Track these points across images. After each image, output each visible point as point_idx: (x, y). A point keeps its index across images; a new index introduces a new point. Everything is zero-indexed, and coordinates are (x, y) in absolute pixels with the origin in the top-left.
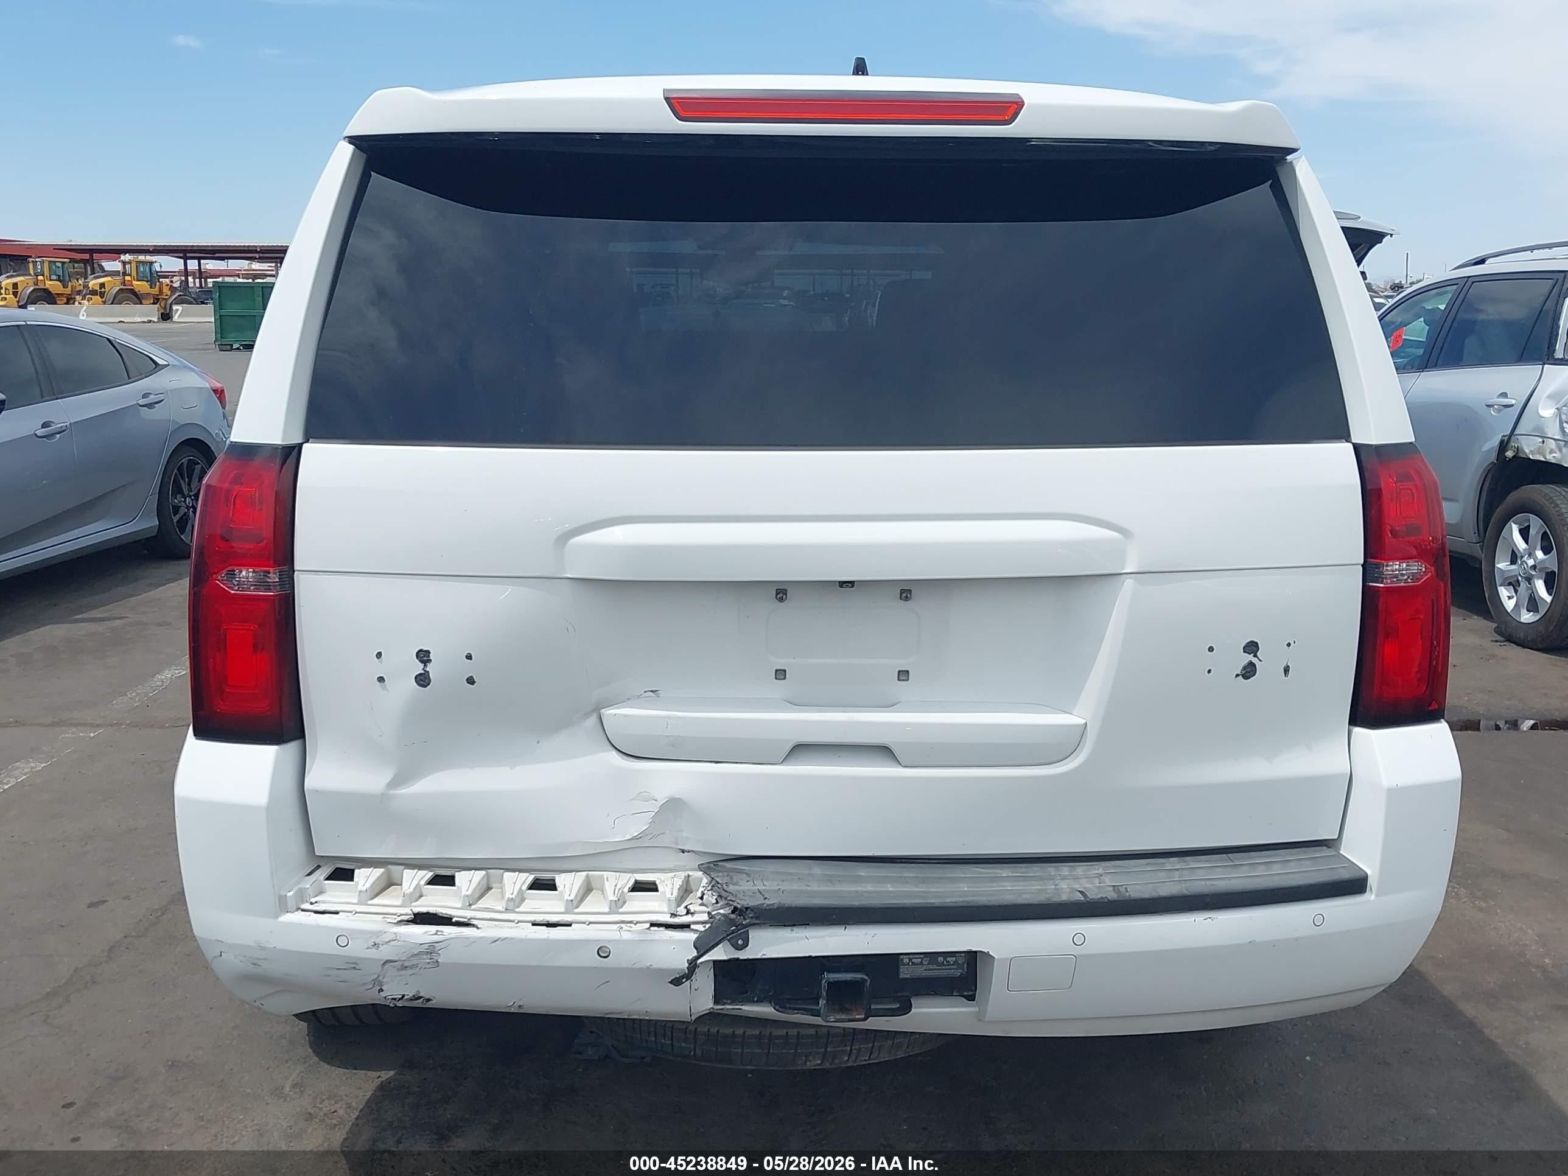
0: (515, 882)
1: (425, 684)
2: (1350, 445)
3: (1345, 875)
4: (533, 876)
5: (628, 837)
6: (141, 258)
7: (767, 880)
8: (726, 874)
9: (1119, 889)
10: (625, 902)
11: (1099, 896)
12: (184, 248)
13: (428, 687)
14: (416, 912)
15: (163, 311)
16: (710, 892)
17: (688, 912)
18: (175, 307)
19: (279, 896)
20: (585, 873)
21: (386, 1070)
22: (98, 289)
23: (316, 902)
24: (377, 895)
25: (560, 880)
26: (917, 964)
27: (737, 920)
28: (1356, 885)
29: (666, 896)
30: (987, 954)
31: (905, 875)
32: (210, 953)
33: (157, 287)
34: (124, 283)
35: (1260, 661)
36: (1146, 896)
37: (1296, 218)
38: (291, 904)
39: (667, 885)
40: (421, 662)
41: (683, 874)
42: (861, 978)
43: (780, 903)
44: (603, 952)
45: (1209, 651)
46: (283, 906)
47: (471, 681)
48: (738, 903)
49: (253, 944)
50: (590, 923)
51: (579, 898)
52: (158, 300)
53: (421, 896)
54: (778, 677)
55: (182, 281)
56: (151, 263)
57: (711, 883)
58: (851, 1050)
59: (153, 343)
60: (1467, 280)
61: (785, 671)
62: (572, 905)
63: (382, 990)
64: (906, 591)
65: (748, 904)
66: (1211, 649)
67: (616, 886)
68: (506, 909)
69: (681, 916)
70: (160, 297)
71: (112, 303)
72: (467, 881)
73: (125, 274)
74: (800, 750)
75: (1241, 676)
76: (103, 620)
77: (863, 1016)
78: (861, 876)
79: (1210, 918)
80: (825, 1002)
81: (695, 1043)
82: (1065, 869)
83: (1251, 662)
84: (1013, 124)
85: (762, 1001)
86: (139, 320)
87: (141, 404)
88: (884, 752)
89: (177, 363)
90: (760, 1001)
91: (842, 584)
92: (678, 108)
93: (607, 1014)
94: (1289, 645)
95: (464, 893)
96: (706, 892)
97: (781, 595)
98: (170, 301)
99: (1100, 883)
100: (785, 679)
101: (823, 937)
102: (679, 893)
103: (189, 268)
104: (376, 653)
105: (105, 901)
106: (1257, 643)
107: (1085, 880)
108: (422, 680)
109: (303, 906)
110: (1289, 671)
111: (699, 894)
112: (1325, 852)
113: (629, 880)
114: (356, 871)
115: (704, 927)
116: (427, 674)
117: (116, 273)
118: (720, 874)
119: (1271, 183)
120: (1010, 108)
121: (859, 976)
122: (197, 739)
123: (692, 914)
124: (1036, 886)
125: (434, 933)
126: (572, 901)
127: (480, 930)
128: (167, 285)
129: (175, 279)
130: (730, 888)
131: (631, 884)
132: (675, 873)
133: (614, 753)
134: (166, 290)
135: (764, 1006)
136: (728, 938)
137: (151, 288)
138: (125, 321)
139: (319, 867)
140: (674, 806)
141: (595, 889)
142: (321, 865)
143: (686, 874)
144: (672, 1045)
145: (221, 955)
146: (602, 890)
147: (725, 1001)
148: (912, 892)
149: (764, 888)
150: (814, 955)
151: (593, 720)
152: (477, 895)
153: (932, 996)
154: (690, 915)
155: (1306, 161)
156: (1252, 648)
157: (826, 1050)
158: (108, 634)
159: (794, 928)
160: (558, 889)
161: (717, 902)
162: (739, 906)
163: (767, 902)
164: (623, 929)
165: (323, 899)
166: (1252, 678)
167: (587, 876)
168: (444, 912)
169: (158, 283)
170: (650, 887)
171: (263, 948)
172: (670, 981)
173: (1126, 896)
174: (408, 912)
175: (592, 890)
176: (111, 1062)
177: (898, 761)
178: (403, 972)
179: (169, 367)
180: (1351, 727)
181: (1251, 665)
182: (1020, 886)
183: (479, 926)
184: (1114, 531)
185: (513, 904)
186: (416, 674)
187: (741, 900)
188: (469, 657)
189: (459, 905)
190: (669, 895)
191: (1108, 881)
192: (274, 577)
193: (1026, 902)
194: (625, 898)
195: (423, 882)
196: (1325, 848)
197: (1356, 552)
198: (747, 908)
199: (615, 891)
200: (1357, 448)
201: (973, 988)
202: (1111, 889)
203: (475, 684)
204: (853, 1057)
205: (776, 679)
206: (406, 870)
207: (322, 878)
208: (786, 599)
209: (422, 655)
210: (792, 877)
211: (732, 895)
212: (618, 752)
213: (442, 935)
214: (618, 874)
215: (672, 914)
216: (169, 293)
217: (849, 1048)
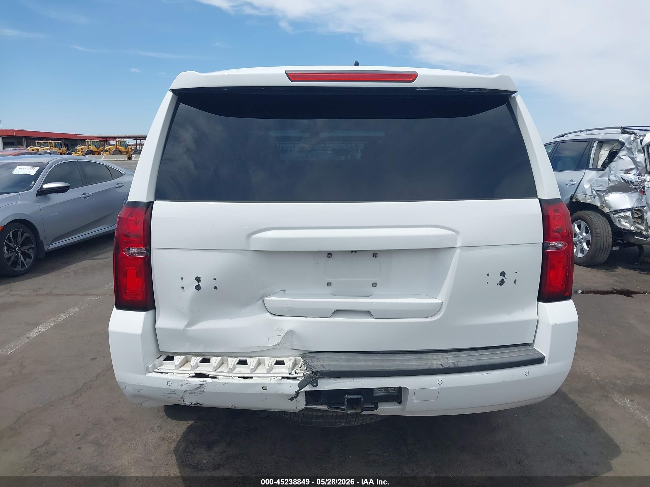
0: (233, 361)
1: (199, 289)
2: (538, 199)
3: (537, 357)
4: (239, 359)
5: (274, 345)
6: (123, 140)
7: (325, 361)
8: (309, 358)
9: (455, 363)
10: (272, 369)
11: (447, 366)
12: (136, 137)
13: (200, 290)
14: (196, 373)
15: (129, 157)
16: (304, 365)
17: (296, 373)
18: (133, 155)
19: (146, 367)
20: (258, 357)
21: (191, 421)
22: (108, 150)
23: (160, 369)
24: (182, 366)
25: (249, 360)
26: (380, 391)
27: (314, 376)
28: (540, 360)
29: (287, 367)
30: (406, 388)
31: (376, 358)
32: (122, 387)
33: (127, 149)
34: (116, 148)
35: (506, 279)
36: (465, 366)
37: (516, 116)
38: (151, 370)
39: (288, 362)
40: (197, 281)
41: (294, 358)
42: (360, 397)
43: (330, 370)
44: (264, 388)
45: (487, 275)
46: (147, 370)
47: (216, 288)
48: (314, 370)
49: (137, 384)
50: (260, 377)
51: (255, 368)
52: (127, 153)
53: (198, 367)
54: (328, 285)
55: (135, 147)
56: (125, 141)
57: (304, 362)
58: (356, 420)
59: (122, 167)
60: (558, 142)
61: (331, 283)
62: (253, 370)
63: (184, 401)
64: (375, 254)
65: (318, 370)
66: (488, 275)
67: (269, 363)
68: (229, 372)
69: (293, 374)
70: (128, 152)
71: (113, 154)
72: (215, 361)
73: (117, 145)
74: (337, 312)
75: (499, 285)
76: (103, 259)
77: (361, 411)
78: (360, 359)
79: (488, 373)
80: (346, 406)
81: (299, 418)
82: (434, 356)
83: (503, 279)
84: (414, 82)
85: (323, 405)
86: (121, 160)
87: (116, 187)
88: (368, 313)
89: (129, 173)
90: (322, 404)
91: (352, 252)
92: (290, 77)
93: (267, 409)
94: (516, 273)
95: (213, 366)
96: (302, 365)
97: (330, 256)
98: (131, 153)
99: (448, 361)
100: (331, 286)
101: (346, 382)
102: (292, 366)
103: (137, 143)
104: (181, 278)
105: (96, 358)
106: (505, 272)
107: (442, 360)
108: (198, 288)
109: (155, 370)
110: (516, 282)
111: (300, 366)
112: (529, 348)
113: (274, 360)
114: (175, 357)
115: (302, 378)
116: (199, 285)
117: (114, 145)
118: (308, 359)
119: (507, 104)
120: (413, 77)
121: (359, 396)
122: (117, 309)
123: (297, 373)
124: (424, 363)
125: (202, 381)
126: (253, 369)
127: (219, 380)
128: (130, 148)
129: (133, 147)
130: (311, 364)
131: (275, 362)
132: (291, 358)
133: (269, 313)
134: (130, 150)
135: (324, 406)
136: (311, 383)
137: (125, 149)
138: (117, 160)
139: (161, 355)
140: (291, 333)
141: (262, 364)
142: (162, 355)
143: (295, 358)
144: (291, 418)
145: (126, 388)
146: (264, 364)
147: (310, 404)
148: (378, 365)
149: (324, 364)
150: (342, 389)
151: (261, 302)
152: (218, 366)
153: (385, 402)
154: (296, 374)
155: (520, 96)
156: (503, 274)
157: (346, 420)
158: (104, 264)
159: (335, 379)
160: (248, 364)
161: (306, 369)
162: (314, 371)
163: (325, 369)
164: (272, 379)
165: (163, 368)
166: (503, 285)
167: (259, 359)
168: (206, 373)
169: (127, 148)
170: (282, 363)
171: (140, 386)
172: (289, 399)
173: (457, 366)
174: (193, 373)
175: (261, 364)
176: (94, 418)
177: (373, 317)
178: (191, 395)
179: (126, 174)
180: (538, 302)
181: (503, 280)
182: (418, 363)
183: (219, 378)
184: (452, 231)
185: (231, 370)
186: (195, 286)
187: (315, 368)
188: (215, 279)
189: (212, 370)
190: (288, 367)
191: (451, 360)
192: (144, 250)
193: (421, 369)
194: (272, 368)
195: (198, 362)
196: (528, 346)
197: (540, 238)
198: (317, 372)
199: (269, 364)
200: (540, 200)
201: (401, 399)
202: (452, 363)
203: (217, 289)
204: (357, 422)
205: (328, 286)
206: (192, 357)
207: (162, 360)
208: (331, 257)
209: (197, 279)
210: (334, 360)
211: (312, 367)
212: (270, 313)
213: (205, 381)
214: (270, 358)
215: (290, 374)
216: (131, 151)
217: (355, 420)
